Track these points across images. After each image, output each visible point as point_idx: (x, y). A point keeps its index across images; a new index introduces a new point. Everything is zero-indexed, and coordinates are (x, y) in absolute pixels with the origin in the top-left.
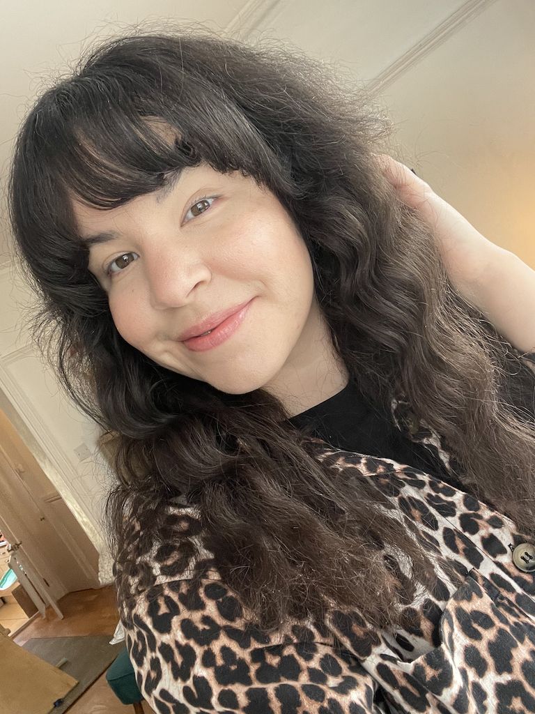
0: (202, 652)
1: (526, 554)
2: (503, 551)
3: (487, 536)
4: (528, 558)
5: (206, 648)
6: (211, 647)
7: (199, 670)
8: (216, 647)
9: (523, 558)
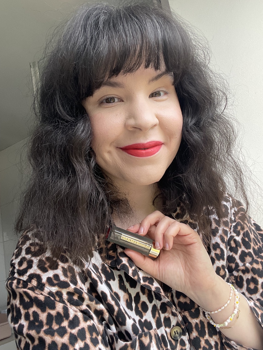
0: (24, 313)
1: (177, 331)
2: (169, 326)
3: (167, 317)
4: (176, 333)
5: (26, 311)
6: (28, 311)
7: (23, 321)
8: (31, 310)
9: (175, 332)
